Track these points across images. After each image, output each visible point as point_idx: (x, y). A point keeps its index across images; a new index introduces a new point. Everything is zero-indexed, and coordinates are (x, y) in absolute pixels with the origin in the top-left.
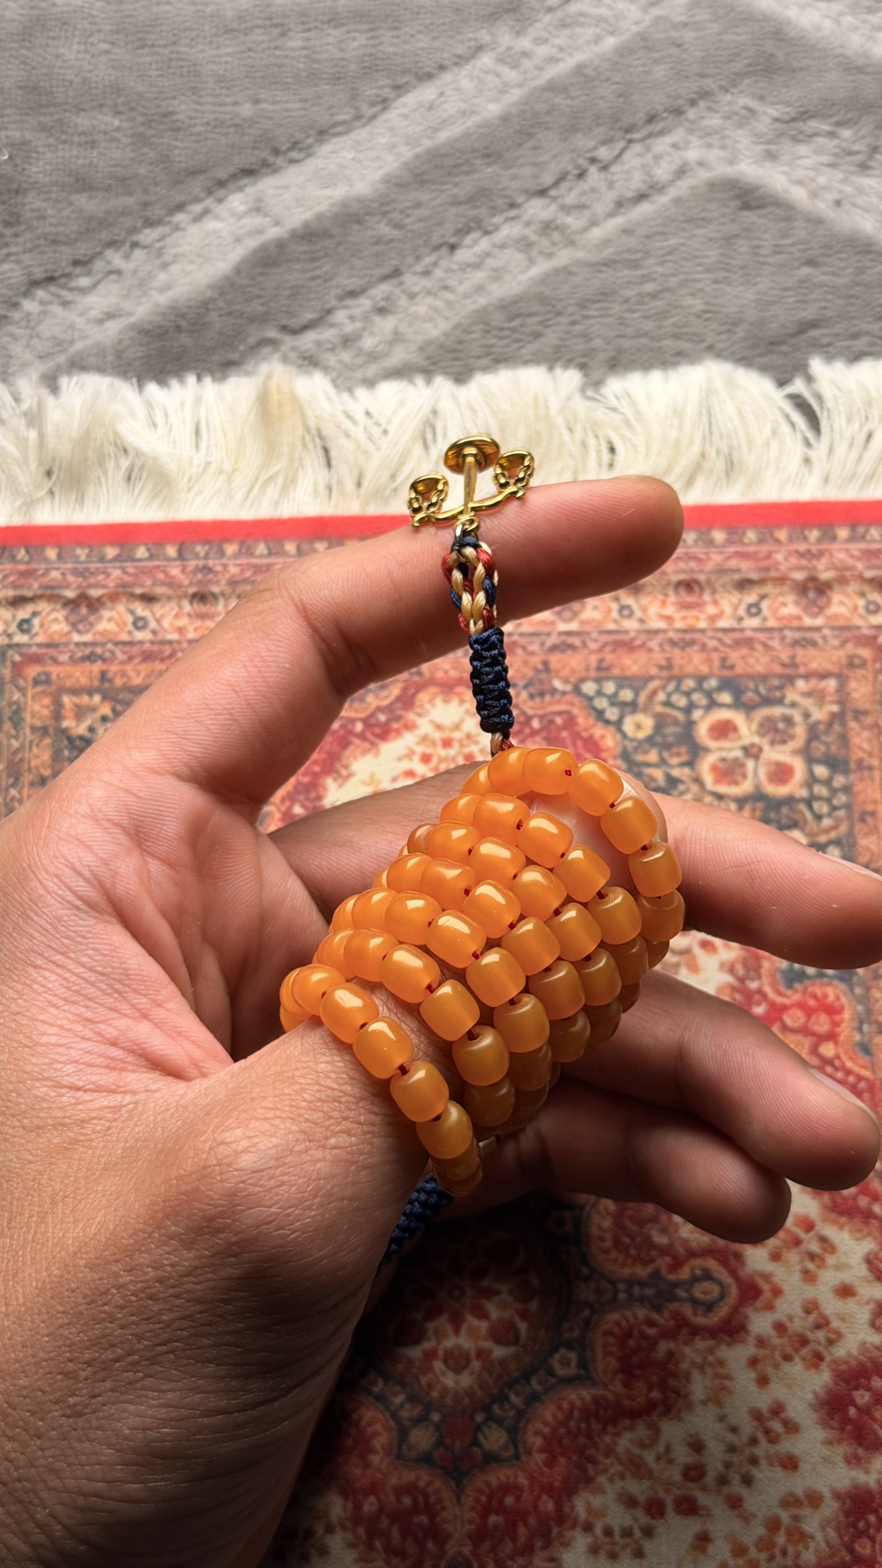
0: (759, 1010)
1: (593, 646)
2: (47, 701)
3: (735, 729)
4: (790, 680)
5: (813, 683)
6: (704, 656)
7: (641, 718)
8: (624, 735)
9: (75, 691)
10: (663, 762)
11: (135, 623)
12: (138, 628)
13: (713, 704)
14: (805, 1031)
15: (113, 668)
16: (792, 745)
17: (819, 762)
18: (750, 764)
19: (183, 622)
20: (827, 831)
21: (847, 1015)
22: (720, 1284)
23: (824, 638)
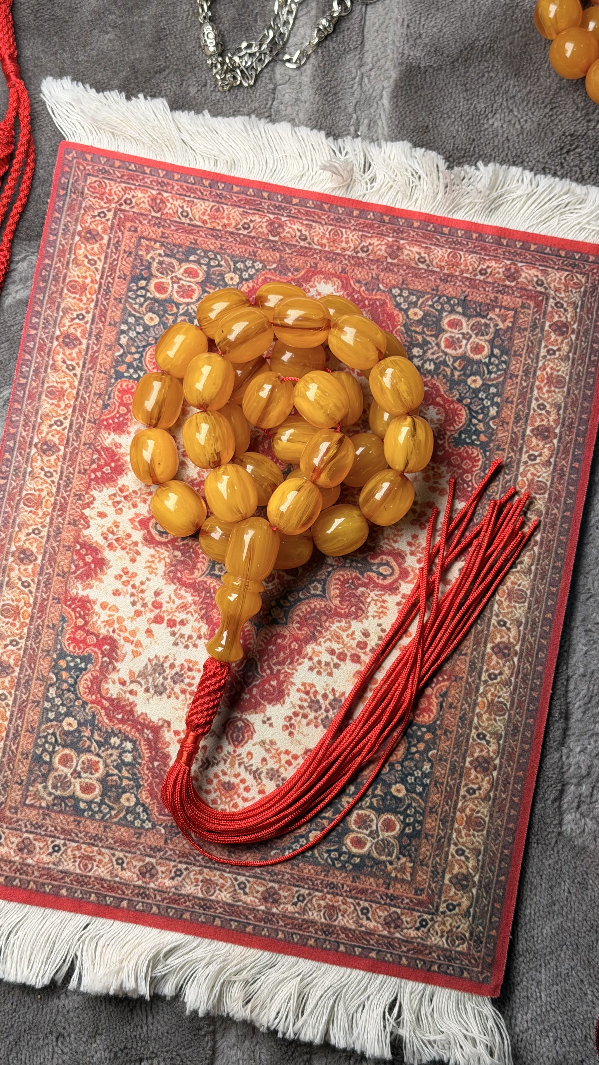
0: (107, 647)
1: (141, 847)
2: (418, 878)
3: (81, 787)
4: (48, 807)
5: (37, 804)
6: (87, 829)
7: (127, 804)
8: (136, 797)
9: (403, 880)
10: (121, 778)
11: (368, 912)
12: (367, 909)
13: (89, 803)
14: (89, 633)
15: (382, 889)
16: (56, 774)
17: (46, 762)
18: (79, 769)
19: (343, 907)
20: (52, 726)
21: (67, 636)
22: (156, 528)
23: (26, 826)
